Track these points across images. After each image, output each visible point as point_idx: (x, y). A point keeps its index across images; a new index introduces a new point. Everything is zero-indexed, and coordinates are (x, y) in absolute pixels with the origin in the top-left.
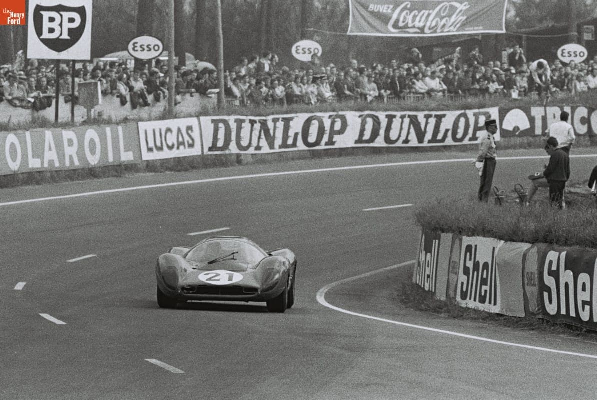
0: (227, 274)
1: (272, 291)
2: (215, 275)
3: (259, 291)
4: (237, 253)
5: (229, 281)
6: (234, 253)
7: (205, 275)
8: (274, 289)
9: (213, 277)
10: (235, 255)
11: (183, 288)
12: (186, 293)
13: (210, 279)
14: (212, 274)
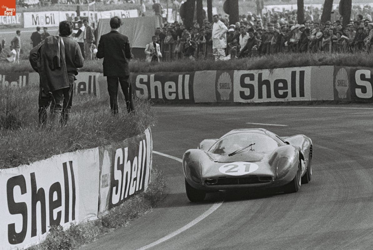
0: (244, 165)
1: (285, 177)
2: (234, 166)
3: (273, 178)
4: (254, 144)
5: (245, 171)
6: (252, 145)
7: (225, 167)
8: (286, 176)
9: (231, 169)
10: (252, 146)
11: (207, 180)
12: (209, 185)
13: (229, 171)
14: (231, 166)
